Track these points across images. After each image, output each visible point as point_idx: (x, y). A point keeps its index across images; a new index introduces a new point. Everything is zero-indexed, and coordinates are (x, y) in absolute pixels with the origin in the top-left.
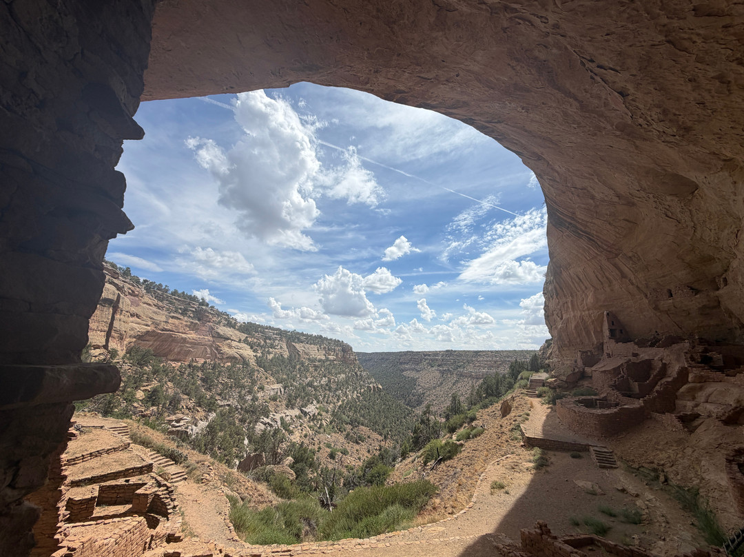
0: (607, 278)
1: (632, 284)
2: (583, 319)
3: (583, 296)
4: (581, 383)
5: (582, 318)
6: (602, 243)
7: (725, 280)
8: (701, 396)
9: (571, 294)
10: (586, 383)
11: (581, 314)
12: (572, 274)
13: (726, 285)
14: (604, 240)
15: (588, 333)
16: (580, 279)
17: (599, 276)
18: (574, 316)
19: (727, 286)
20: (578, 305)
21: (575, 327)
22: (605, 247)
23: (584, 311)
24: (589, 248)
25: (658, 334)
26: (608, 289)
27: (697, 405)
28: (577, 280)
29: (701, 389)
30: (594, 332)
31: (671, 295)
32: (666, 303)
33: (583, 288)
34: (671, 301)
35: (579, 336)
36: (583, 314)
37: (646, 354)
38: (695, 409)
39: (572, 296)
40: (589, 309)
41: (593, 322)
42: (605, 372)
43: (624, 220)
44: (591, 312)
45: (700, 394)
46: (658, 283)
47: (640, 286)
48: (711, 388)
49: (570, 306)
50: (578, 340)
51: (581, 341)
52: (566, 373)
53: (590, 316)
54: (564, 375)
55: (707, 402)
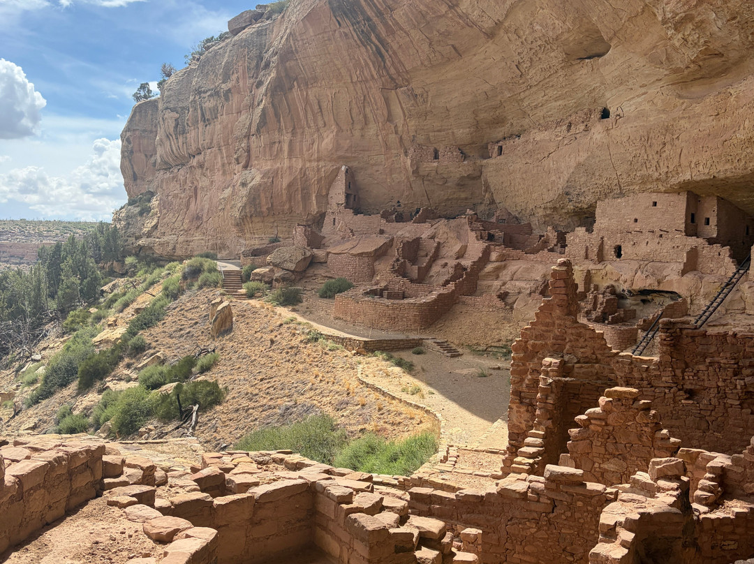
0: (365, 117)
1: (396, 133)
2: (305, 174)
3: (316, 136)
4: (310, 272)
5: (303, 172)
6: (393, 64)
7: (500, 148)
8: (506, 275)
9: (294, 128)
10: (321, 271)
11: (304, 165)
12: (311, 97)
13: (500, 154)
14: (400, 62)
15: (306, 198)
16: (320, 108)
17: (355, 111)
18: (290, 168)
19: (502, 157)
20: (301, 150)
21: (290, 186)
22: (392, 71)
23: (310, 161)
24: (367, 64)
25: (399, 206)
26: (357, 133)
27: (504, 284)
28: (316, 107)
29: (505, 267)
30: (316, 197)
31: (436, 157)
32: (430, 166)
33: (320, 123)
34: (435, 164)
35: (290, 200)
36: (308, 165)
37: (406, 231)
38: (503, 287)
39: (294, 133)
40: (319, 160)
41: (319, 181)
42: (361, 255)
43: (453, 46)
44: (321, 164)
45: (504, 272)
46: (429, 138)
47: (405, 137)
48: (514, 266)
49: (286, 147)
50: (287, 207)
51: (291, 208)
52: (294, 258)
53: (319, 170)
54: (291, 261)
55: (512, 280)
